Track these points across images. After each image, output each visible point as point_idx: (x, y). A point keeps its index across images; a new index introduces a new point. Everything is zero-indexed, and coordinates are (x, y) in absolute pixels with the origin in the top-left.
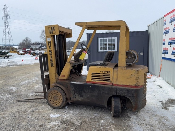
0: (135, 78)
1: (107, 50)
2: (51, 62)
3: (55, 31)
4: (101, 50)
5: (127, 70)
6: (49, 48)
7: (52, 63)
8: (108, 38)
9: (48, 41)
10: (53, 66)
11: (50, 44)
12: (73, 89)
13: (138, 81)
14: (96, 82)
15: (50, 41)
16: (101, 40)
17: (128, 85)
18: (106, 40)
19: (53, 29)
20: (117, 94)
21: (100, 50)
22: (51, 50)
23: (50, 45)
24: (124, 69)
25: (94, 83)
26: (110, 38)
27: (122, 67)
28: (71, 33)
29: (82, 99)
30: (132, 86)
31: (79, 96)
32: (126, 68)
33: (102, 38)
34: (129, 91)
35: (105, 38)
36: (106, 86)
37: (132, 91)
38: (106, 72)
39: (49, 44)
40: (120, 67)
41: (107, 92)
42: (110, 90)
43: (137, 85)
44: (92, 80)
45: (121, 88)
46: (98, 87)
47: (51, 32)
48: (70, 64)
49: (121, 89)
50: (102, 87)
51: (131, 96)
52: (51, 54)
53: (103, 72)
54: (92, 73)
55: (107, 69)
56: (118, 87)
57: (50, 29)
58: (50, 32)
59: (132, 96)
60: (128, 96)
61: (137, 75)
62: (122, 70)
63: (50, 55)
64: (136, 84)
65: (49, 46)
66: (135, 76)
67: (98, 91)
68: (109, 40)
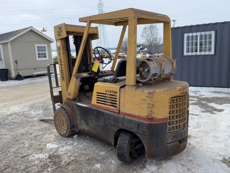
0: (147, 105)
1: (197, 53)
4: (187, 53)
5: (137, 91)
8: (200, 33)
10: (64, 80)
12: (79, 113)
13: (152, 110)
16: (188, 37)
17: (137, 115)
18: (197, 36)
20: (125, 129)
21: (185, 54)
24: (132, 89)
25: (99, 107)
26: (202, 33)
27: (130, 85)
28: (96, 33)
29: (88, 128)
30: (142, 117)
31: (85, 123)
32: (134, 87)
33: (190, 34)
34: (139, 125)
35: (194, 34)
36: (111, 113)
37: (143, 125)
38: (112, 93)
39: (59, 50)
41: (113, 124)
42: (116, 120)
43: (150, 118)
44: (97, 102)
45: (129, 120)
46: (103, 114)
48: (75, 79)
49: (130, 122)
50: (108, 114)
51: (142, 134)
53: (109, 92)
56: (126, 117)
59: (144, 135)
60: (138, 133)
61: (150, 100)
62: (130, 90)
64: (148, 116)
66: (147, 101)
67: (103, 119)
68: (201, 36)
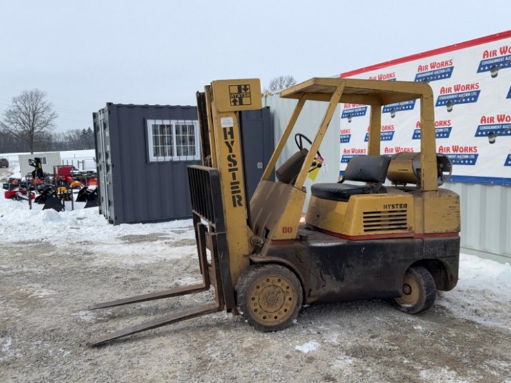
2: (233, 192)
3: (250, 97)
4: (156, 158)
6: (228, 149)
7: (236, 195)
8: (176, 121)
9: (223, 126)
10: (240, 205)
11: (232, 137)
12: (317, 264)
14: (376, 235)
15: (231, 128)
17: (444, 231)
19: (243, 91)
20: (424, 258)
21: (152, 158)
22: (234, 156)
23: (229, 140)
26: (180, 121)
29: (342, 286)
31: (334, 278)
33: (159, 122)
35: (166, 122)
36: (399, 241)
39: (229, 136)
40: (427, 192)
41: (402, 257)
42: (409, 249)
44: (365, 231)
45: (432, 242)
46: (381, 247)
47: (237, 99)
49: (433, 244)
50: (392, 245)
52: (233, 167)
53: (391, 207)
54: (365, 213)
55: (400, 198)
56: (427, 239)
57: (235, 90)
58: (235, 101)
63: (230, 170)
65: (227, 143)
67: (382, 256)
